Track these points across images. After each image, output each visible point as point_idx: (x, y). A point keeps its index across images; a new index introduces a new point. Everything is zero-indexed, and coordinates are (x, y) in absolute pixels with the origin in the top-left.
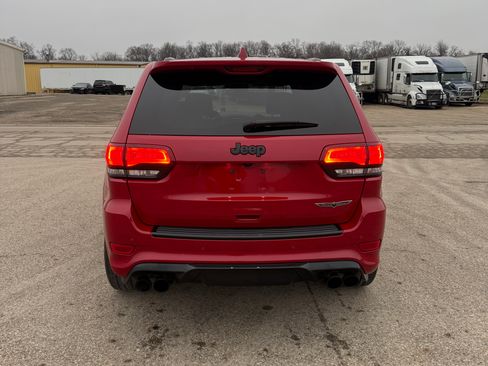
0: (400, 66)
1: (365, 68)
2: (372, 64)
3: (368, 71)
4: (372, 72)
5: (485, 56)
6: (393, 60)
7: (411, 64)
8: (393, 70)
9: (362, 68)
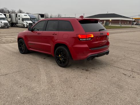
0: (19, 16)
1: (8, 16)
2: (10, 15)
3: (9, 17)
4: (10, 17)
5: (40, 14)
6: (17, 14)
7: (23, 16)
8: (17, 17)
9: (7, 16)
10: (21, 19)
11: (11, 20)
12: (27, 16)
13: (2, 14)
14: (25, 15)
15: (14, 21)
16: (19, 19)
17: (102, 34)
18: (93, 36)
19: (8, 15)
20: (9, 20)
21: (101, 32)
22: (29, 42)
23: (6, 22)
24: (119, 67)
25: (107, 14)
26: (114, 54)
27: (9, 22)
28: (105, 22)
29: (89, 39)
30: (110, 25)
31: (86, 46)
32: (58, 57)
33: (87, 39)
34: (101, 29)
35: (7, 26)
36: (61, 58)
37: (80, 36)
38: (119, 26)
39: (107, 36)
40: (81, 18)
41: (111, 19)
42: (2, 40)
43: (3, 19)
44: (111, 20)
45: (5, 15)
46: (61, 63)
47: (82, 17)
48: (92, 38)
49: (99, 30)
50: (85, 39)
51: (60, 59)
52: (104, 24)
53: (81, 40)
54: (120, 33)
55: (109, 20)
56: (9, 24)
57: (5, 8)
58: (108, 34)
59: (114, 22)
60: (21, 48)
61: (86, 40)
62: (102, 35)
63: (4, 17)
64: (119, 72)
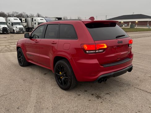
0: (35, 20)
1: (24, 21)
2: (26, 19)
3: (25, 22)
4: (26, 22)
5: (57, 18)
6: (33, 18)
7: (39, 20)
8: (33, 21)
9: (22, 21)
10: (37, 23)
11: (28, 24)
12: (43, 20)
13: (18, 19)
14: (41, 19)
15: (30, 26)
16: (35, 23)
17: (121, 42)
18: (106, 47)
19: (23, 19)
20: (25, 24)
21: (120, 39)
22: (27, 52)
23: (21, 26)
24: (147, 90)
25: (132, 15)
26: (141, 67)
27: (25, 27)
28: (130, 23)
29: (100, 51)
30: (136, 27)
31: (95, 61)
32: (58, 76)
33: (97, 51)
34: (120, 35)
35: (22, 31)
36: (62, 76)
37: (86, 47)
38: (148, 28)
39: (128, 45)
40: (90, 19)
41: (137, 20)
42: (10, 47)
43: (18, 23)
44: (137, 22)
45: (21, 20)
46: (61, 83)
47: (92, 18)
48: (104, 49)
49: (116, 37)
50: (94, 51)
51: (61, 78)
52: (130, 26)
53: (88, 53)
54: (149, 36)
55: (135, 22)
56: (24, 30)
57: (24, 13)
58: (131, 42)
59: (141, 23)
60: (21, 59)
61: (95, 53)
62: (121, 44)
63: (20, 21)
64: (148, 100)
